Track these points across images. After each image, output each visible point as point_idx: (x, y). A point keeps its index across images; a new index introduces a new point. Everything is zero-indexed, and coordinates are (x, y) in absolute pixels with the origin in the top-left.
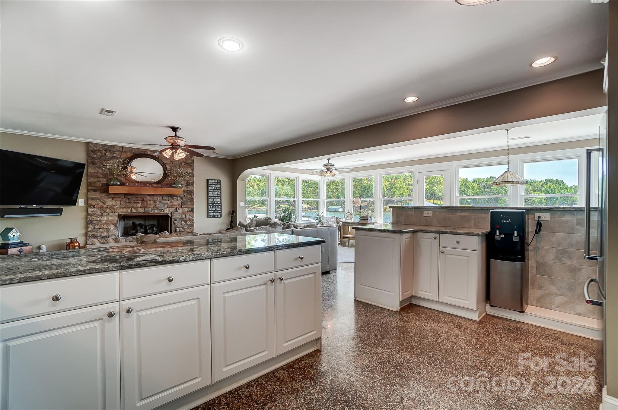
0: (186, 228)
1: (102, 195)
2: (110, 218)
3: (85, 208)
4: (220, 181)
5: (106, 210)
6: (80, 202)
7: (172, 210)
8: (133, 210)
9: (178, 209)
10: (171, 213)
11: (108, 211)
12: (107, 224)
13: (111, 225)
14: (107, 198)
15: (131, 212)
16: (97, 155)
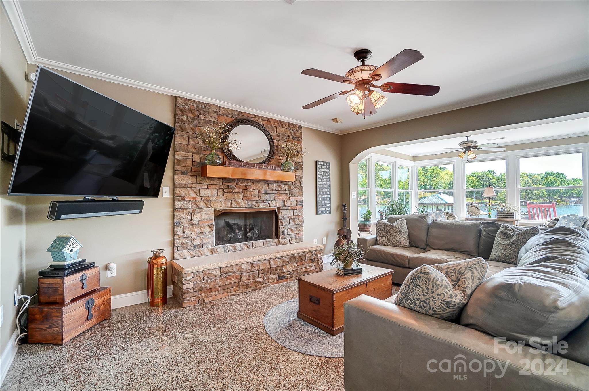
0: (295, 229)
1: (194, 180)
2: (205, 217)
3: (170, 201)
4: (328, 164)
5: (199, 203)
6: (164, 191)
7: (280, 203)
8: (234, 204)
9: (286, 202)
10: (278, 208)
11: (202, 205)
12: (200, 226)
13: (206, 228)
14: (200, 185)
15: (231, 206)
16: (188, 117)
